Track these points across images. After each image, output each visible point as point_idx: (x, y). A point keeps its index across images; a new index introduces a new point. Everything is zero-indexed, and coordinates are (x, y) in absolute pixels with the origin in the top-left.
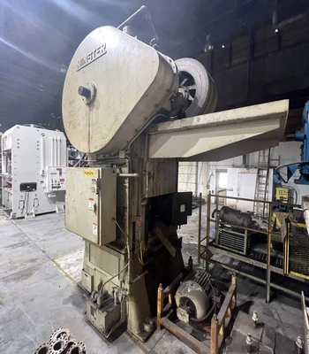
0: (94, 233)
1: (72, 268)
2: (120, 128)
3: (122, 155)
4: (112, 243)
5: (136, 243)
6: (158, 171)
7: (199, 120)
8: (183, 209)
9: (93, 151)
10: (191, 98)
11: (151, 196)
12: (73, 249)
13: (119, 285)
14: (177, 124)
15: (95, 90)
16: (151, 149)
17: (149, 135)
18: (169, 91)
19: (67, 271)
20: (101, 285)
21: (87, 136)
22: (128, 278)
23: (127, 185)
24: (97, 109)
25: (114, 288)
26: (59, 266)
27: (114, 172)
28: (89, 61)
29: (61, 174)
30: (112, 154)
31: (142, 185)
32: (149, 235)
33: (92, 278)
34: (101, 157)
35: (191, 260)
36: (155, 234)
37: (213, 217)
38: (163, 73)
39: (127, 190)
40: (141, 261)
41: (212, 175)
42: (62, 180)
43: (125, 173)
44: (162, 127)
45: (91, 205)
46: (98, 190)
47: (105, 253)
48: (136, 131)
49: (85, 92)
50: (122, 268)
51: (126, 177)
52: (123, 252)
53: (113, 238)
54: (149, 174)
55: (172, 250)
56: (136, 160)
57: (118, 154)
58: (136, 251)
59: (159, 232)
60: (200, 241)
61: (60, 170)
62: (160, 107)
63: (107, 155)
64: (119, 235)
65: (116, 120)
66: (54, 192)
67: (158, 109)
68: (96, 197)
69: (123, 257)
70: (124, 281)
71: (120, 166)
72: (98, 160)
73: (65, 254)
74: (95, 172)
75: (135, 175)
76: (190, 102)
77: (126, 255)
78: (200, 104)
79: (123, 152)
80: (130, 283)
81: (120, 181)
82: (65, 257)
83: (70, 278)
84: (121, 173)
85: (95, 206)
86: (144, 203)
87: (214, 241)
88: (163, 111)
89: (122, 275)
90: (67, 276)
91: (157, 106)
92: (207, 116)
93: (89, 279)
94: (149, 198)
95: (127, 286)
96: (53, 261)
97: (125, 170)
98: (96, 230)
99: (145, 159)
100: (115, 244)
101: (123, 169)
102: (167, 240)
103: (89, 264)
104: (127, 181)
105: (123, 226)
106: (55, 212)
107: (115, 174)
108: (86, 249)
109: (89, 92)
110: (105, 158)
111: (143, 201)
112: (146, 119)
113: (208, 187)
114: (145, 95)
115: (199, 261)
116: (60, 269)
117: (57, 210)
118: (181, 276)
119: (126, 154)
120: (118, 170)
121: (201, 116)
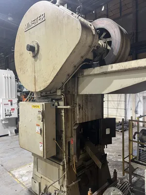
0: (40, 150)
1: (23, 178)
2: (57, 75)
3: (59, 93)
4: (53, 157)
5: (71, 157)
6: (87, 103)
7: (112, 67)
8: (108, 132)
9: (38, 90)
10: (109, 48)
11: (81, 122)
12: (23, 164)
13: (59, 188)
14: (97, 70)
15: (38, 47)
16: (80, 88)
17: (78, 78)
18: (90, 47)
19: (20, 180)
20: (46, 188)
21: (33, 79)
22: (65, 183)
23: (63, 114)
24: (40, 60)
25: (55, 191)
26: (14, 176)
27: (53, 105)
28: (33, 25)
29: (12, 104)
30: (52, 92)
31: (74, 114)
32: (81, 153)
33: (40, 184)
34: (44, 94)
35: (115, 173)
36: (86, 152)
37: (135, 138)
38: (85, 36)
39: (63, 118)
40: (75, 170)
41: (140, 101)
42: (13, 109)
43: (62, 105)
44: (87, 72)
45: (38, 129)
46: (42, 119)
47: (49, 165)
48: (68, 75)
49: (31, 49)
50: (61, 175)
51: (62, 109)
52: (61, 163)
53: (54, 154)
54: (79, 105)
55: (99, 164)
56: (69, 95)
57: (56, 92)
58: (71, 164)
59: (89, 150)
60: (124, 158)
61: (11, 101)
62: (84, 58)
63: (48, 93)
64: (58, 151)
65: (54, 69)
66: (7, 119)
67: (83, 60)
68: (41, 123)
69: (61, 167)
70: (62, 186)
71: (58, 100)
72: (42, 96)
73: (18, 167)
74: (40, 106)
75: (68, 107)
76: (108, 50)
77: (63, 166)
78: (115, 53)
79: (60, 90)
80: (67, 187)
81: (58, 111)
82: (18, 170)
83: (23, 185)
84: (59, 105)
85: (41, 130)
86: (76, 127)
87: (136, 158)
88: (87, 60)
89: (61, 180)
90: (21, 183)
91: (82, 57)
92: (118, 64)
93: (37, 185)
94: (79, 123)
95: (65, 189)
96: (9, 172)
97: (62, 103)
98: (42, 147)
99: (76, 95)
100: (56, 158)
101: (60, 103)
102: (94, 156)
103: (37, 174)
104: (63, 111)
105: (61, 144)
106: (8, 135)
107: (54, 106)
108: (34, 162)
109: (35, 48)
110: (47, 95)
111: (75, 126)
112: (75, 66)
113: (136, 112)
114: (74, 51)
115: (124, 175)
116: (16, 178)
117: (9, 133)
118: (107, 184)
119: (62, 92)
120: (56, 104)
121: (113, 65)
